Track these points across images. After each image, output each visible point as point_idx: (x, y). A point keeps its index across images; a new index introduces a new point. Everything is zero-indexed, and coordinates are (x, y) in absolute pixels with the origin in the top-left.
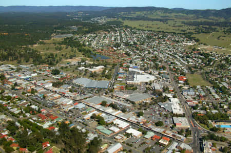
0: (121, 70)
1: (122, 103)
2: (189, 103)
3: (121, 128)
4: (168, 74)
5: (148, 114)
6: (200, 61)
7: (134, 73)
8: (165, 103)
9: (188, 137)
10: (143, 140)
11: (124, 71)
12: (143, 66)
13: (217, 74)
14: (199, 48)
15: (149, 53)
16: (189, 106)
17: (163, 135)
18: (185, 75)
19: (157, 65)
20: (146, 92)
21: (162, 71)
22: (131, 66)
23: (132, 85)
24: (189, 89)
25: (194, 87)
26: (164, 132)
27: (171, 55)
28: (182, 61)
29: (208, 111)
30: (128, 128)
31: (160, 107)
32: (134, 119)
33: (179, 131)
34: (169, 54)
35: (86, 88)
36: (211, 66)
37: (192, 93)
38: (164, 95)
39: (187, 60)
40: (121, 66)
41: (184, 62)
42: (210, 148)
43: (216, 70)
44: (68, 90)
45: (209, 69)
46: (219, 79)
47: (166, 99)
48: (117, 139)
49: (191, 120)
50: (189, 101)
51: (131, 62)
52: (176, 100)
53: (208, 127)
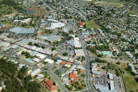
0: (43, 21)
1: (42, 43)
2: (85, 40)
3: (41, 59)
4: (73, 22)
5: (58, 48)
6: (95, 12)
7: (51, 22)
8: (70, 40)
9: (83, 62)
10: (54, 65)
11: (44, 21)
12: (58, 17)
13: (105, 20)
14: (95, 3)
15: (62, 8)
16: (85, 42)
17: (67, 61)
18: (84, 22)
19: (66, 16)
20: (58, 34)
21: (69, 20)
22: (50, 17)
23: (49, 30)
24: (86, 31)
25: (90, 30)
26: (68, 59)
27: (76, 9)
28: (83, 12)
29: (97, 44)
30: (45, 58)
31: (67, 44)
32: (49, 52)
33: (78, 58)
34: (75, 8)
35: (19, 34)
36: (102, 14)
37: (88, 33)
38: (70, 35)
39: (86, 12)
40: (43, 17)
41: (84, 13)
42: (96, 67)
43: (105, 17)
44: (6, 36)
45: (99, 17)
46: (106, 24)
47: (71, 38)
48: (38, 66)
49: (86, 51)
51: (49, 15)
52: (77, 38)
53: (96, 54)
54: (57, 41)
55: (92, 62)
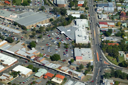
1: (7, 28)
2: (101, 26)
3: (7, 65)
5: (41, 44)
8: (69, 26)
9: (87, 74)
10: (33, 79)
16: (101, 31)
17: (58, 72)
26: (59, 68)
30: (15, 65)
31: (61, 34)
32: (23, 52)
33: (78, 66)
38: (69, 13)
47: (70, 20)
49: (97, 52)
52: (85, 22)
53: (117, 61)
54: (41, 28)
55: (106, 76)
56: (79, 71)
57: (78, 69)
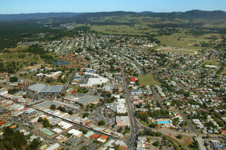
0: (77, 74)
1: (71, 106)
2: (134, 102)
3: (64, 129)
4: (121, 76)
5: (92, 115)
6: (155, 62)
7: (89, 76)
8: (112, 103)
9: (126, 134)
10: (83, 139)
11: (80, 76)
12: (100, 69)
13: (169, 73)
14: (158, 50)
15: (108, 57)
16: (134, 105)
17: (103, 133)
18: (137, 76)
19: (112, 68)
20: (96, 94)
21: (116, 74)
22: (88, 69)
23: (84, 88)
24: (138, 89)
25: (143, 87)
26: (104, 131)
27: (129, 57)
28: (138, 62)
29: (151, 108)
30: (71, 128)
31: (106, 108)
32: (78, 120)
33: (119, 129)
34: (127, 56)
35: (40, 93)
36: (165, 65)
37: (140, 92)
38: (112, 95)
39: (143, 61)
40: (79, 70)
41: (140, 63)
42: (144, 143)
43: (169, 70)
44: (22, 96)
45: (161, 69)
46: (169, 79)
47: (114, 99)
48: (57, 140)
49: (133, 119)
50: (135, 100)
51: (89, 66)
52: (123, 100)
53: (148, 123)
54: (93, 105)
55: (140, 135)
56: (119, 132)
57: (119, 131)
